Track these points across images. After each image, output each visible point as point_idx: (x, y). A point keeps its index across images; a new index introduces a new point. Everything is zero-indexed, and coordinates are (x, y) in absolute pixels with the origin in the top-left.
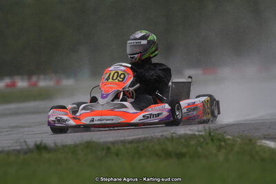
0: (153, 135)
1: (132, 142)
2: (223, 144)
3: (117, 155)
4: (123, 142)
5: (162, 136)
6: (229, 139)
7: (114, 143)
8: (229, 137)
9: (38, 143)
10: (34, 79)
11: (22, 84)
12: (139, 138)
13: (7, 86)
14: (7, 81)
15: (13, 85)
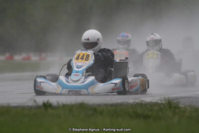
0: (127, 101)
1: (112, 105)
2: (177, 110)
3: (101, 114)
4: (106, 105)
5: (134, 102)
6: (182, 107)
7: (99, 105)
8: (182, 106)
9: (46, 102)
10: (44, 55)
11: (34, 58)
12: (118, 103)
13: (24, 59)
14: (24, 55)
15: (28, 59)
